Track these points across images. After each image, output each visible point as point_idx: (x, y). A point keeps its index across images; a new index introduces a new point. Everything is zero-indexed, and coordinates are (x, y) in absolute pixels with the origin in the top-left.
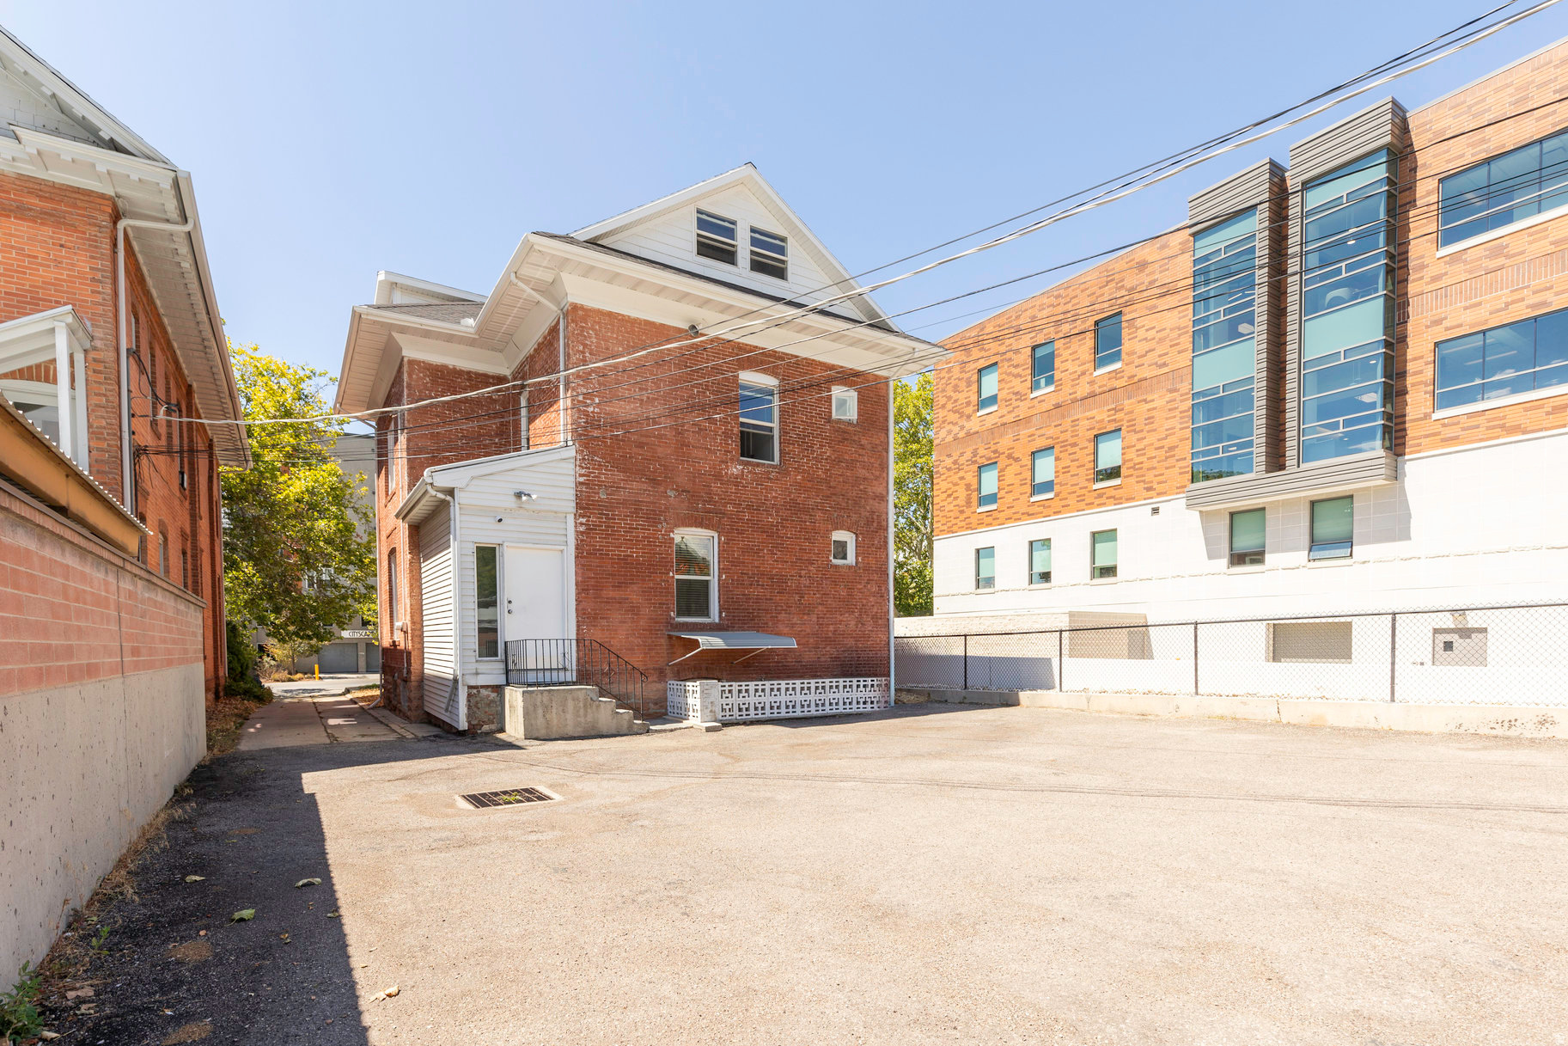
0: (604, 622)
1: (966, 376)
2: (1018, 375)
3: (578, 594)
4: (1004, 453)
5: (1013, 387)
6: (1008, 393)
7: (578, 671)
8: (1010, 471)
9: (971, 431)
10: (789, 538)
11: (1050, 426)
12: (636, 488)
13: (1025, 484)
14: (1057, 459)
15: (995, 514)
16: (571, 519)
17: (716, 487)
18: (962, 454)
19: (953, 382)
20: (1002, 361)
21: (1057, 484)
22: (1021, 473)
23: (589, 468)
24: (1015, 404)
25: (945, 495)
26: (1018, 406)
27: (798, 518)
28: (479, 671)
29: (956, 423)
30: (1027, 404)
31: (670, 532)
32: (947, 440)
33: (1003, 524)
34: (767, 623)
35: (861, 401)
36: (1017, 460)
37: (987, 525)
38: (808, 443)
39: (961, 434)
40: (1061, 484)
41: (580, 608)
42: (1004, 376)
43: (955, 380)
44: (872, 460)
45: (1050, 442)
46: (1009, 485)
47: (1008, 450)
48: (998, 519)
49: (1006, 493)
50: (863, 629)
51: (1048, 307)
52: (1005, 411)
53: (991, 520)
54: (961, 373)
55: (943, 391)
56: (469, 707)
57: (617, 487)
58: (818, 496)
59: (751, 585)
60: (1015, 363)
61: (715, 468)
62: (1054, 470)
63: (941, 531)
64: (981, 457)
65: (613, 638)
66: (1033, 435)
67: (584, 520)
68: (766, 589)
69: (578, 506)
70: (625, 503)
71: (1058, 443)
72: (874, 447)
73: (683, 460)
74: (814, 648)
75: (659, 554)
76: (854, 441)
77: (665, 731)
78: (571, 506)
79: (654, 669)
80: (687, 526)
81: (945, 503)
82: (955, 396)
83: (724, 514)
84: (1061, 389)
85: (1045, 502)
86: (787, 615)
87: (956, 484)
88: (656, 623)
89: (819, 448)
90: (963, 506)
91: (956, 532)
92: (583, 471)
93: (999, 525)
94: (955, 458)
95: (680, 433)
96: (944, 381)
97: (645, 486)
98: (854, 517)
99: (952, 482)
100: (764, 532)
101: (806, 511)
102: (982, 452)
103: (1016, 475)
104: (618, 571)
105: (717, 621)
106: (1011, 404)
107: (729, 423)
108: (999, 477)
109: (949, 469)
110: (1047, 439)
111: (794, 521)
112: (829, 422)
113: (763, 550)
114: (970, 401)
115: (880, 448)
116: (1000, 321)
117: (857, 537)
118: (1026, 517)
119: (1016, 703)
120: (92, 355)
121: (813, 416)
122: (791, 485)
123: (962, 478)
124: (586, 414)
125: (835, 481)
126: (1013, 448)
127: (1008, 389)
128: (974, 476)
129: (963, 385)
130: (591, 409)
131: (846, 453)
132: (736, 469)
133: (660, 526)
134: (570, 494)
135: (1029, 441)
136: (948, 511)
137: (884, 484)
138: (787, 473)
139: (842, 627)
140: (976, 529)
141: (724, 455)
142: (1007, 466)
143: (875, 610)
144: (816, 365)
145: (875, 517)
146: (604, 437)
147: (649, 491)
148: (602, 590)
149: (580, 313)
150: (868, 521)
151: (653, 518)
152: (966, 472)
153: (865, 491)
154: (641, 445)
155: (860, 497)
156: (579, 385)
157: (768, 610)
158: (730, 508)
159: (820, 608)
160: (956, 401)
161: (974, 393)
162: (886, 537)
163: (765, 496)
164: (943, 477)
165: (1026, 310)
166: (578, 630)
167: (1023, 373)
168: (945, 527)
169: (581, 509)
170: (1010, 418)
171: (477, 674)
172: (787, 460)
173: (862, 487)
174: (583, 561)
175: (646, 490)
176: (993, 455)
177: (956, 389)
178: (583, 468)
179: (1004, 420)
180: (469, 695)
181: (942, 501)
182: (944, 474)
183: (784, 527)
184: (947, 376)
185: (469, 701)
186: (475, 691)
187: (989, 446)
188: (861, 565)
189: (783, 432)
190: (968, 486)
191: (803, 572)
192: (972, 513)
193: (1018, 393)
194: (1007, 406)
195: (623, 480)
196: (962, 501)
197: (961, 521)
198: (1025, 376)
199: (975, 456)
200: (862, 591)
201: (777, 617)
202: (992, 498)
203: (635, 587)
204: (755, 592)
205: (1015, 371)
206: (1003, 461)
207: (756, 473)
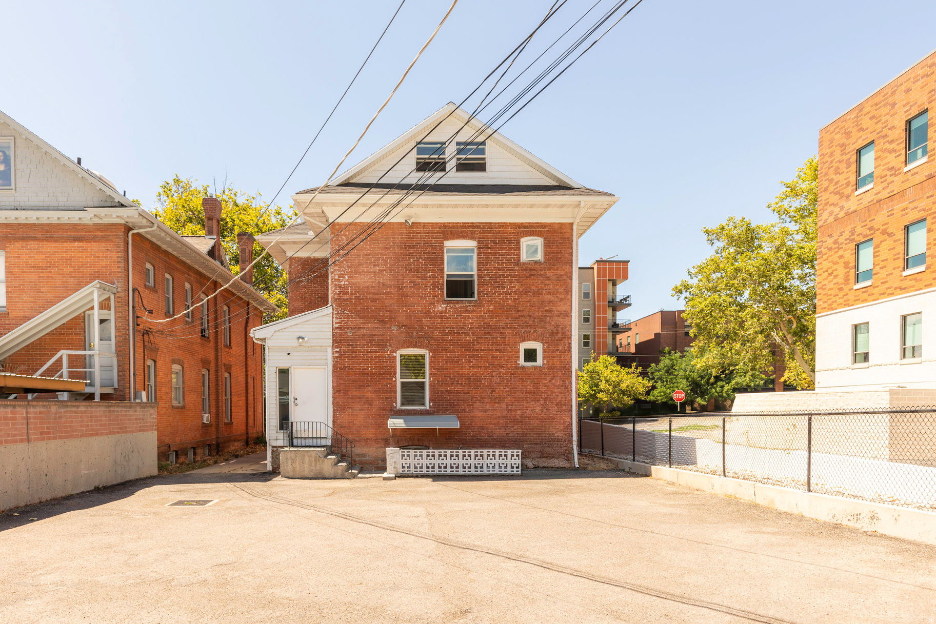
0: (350, 410)
1: (845, 157)
2: (894, 151)
3: (334, 394)
4: (879, 229)
5: (889, 163)
6: (883, 170)
7: (332, 439)
8: (885, 246)
9: (850, 211)
10: (483, 350)
11: (923, 197)
12: (371, 327)
13: (898, 258)
14: (929, 231)
15: (870, 290)
16: (330, 349)
17: (426, 321)
18: (841, 234)
19: (835, 165)
20: (878, 138)
21: (929, 256)
22: (894, 248)
23: (341, 318)
24: (890, 179)
25: (826, 274)
26: (893, 182)
27: (491, 335)
28: (278, 438)
29: (837, 204)
30: (900, 178)
31: (393, 352)
32: (828, 221)
33: (878, 299)
34: (465, 410)
35: (547, 245)
36: (891, 235)
37: (863, 301)
38: (499, 282)
39: (841, 215)
40: (932, 256)
41: (335, 402)
42: (880, 153)
43: (836, 162)
44: (558, 287)
45: (922, 215)
46: (883, 261)
47: (883, 225)
48: (873, 294)
49: (881, 268)
50: (548, 413)
51: (922, 78)
52: (880, 188)
53: (867, 296)
54: (841, 155)
55: (826, 174)
56: (273, 458)
57: (359, 328)
58: (508, 319)
59: (452, 384)
60: (890, 138)
61: (425, 309)
62: (925, 242)
63: (822, 309)
64: (858, 235)
65: (356, 420)
66: (906, 209)
67: (338, 350)
68: (464, 386)
69: (334, 341)
70: (363, 337)
71: (930, 215)
72: (559, 278)
73: (402, 306)
74: (504, 427)
75: (385, 367)
76: (540, 275)
77: (364, 478)
78: (330, 342)
79: (382, 439)
80: (405, 348)
81: (826, 282)
82: (836, 178)
83: (432, 338)
84: (934, 160)
85: (916, 275)
86: (481, 404)
87: (835, 263)
88: (384, 410)
89: (508, 285)
90: (842, 284)
91: (836, 309)
92: (338, 321)
93: (873, 300)
94: (835, 237)
95: (400, 289)
96: (827, 165)
97: (377, 325)
98: (540, 331)
99: (832, 262)
100: (463, 347)
101: (497, 330)
102: (859, 230)
103: (889, 250)
104: (359, 379)
105: (428, 408)
106: (886, 180)
107: (436, 277)
108: (874, 253)
109: (830, 249)
110: (919, 211)
111: (487, 338)
112: (518, 265)
113: (462, 360)
114: (849, 182)
115: (565, 277)
116: (877, 100)
117: (543, 345)
118: (898, 291)
119: (647, 474)
120: (117, 295)
121: (503, 263)
122: (484, 313)
123: (841, 257)
124: (340, 286)
125: (523, 306)
126: (888, 223)
127: (884, 165)
128: (852, 254)
129: (843, 166)
130: (343, 283)
131: (533, 285)
132: (440, 308)
133: (386, 349)
134: (329, 335)
135: (902, 215)
136: (829, 290)
137: (569, 304)
138: (482, 305)
139: (528, 412)
140: (853, 305)
141: (432, 299)
142: (881, 242)
143: (559, 399)
144: (507, 226)
145: (560, 329)
146: (351, 299)
147: (380, 328)
148: (348, 391)
149: (337, 227)
150: (552, 333)
151: (382, 345)
152: (845, 251)
153: (550, 311)
154: (374, 300)
155: (546, 316)
156: (335, 270)
157: (465, 400)
158: (436, 333)
159: (509, 398)
160: (837, 183)
161: (852, 173)
162: (570, 344)
163: (463, 323)
164: (825, 257)
165: (901, 84)
166: (334, 415)
167: (897, 148)
168: (826, 305)
169: (337, 343)
170: (885, 194)
171: (277, 439)
172: (482, 296)
173: (547, 308)
174: (337, 374)
175: (376, 328)
176: (869, 232)
177: (837, 172)
178: (337, 318)
179: (880, 196)
180: (273, 451)
181: (824, 280)
182: (826, 254)
183: (478, 343)
184: (830, 160)
185: (272, 454)
186: (275, 449)
187: (865, 223)
188: (547, 366)
189: (479, 277)
190: (846, 264)
191: (494, 374)
192: (850, 290)
193: (893, 168)
194: (882, 182)
195: (362, 323)
196: (840, 280)
197: (840, 298)
198: (900, 150)
199: (853, 234)
200: (547, 385)
201: (472, 405)
202: (869, 274)
203: (370, 388)
204: (456, 388)
205: (891, 147)
206: (878, 237)
207: (456, 308)
